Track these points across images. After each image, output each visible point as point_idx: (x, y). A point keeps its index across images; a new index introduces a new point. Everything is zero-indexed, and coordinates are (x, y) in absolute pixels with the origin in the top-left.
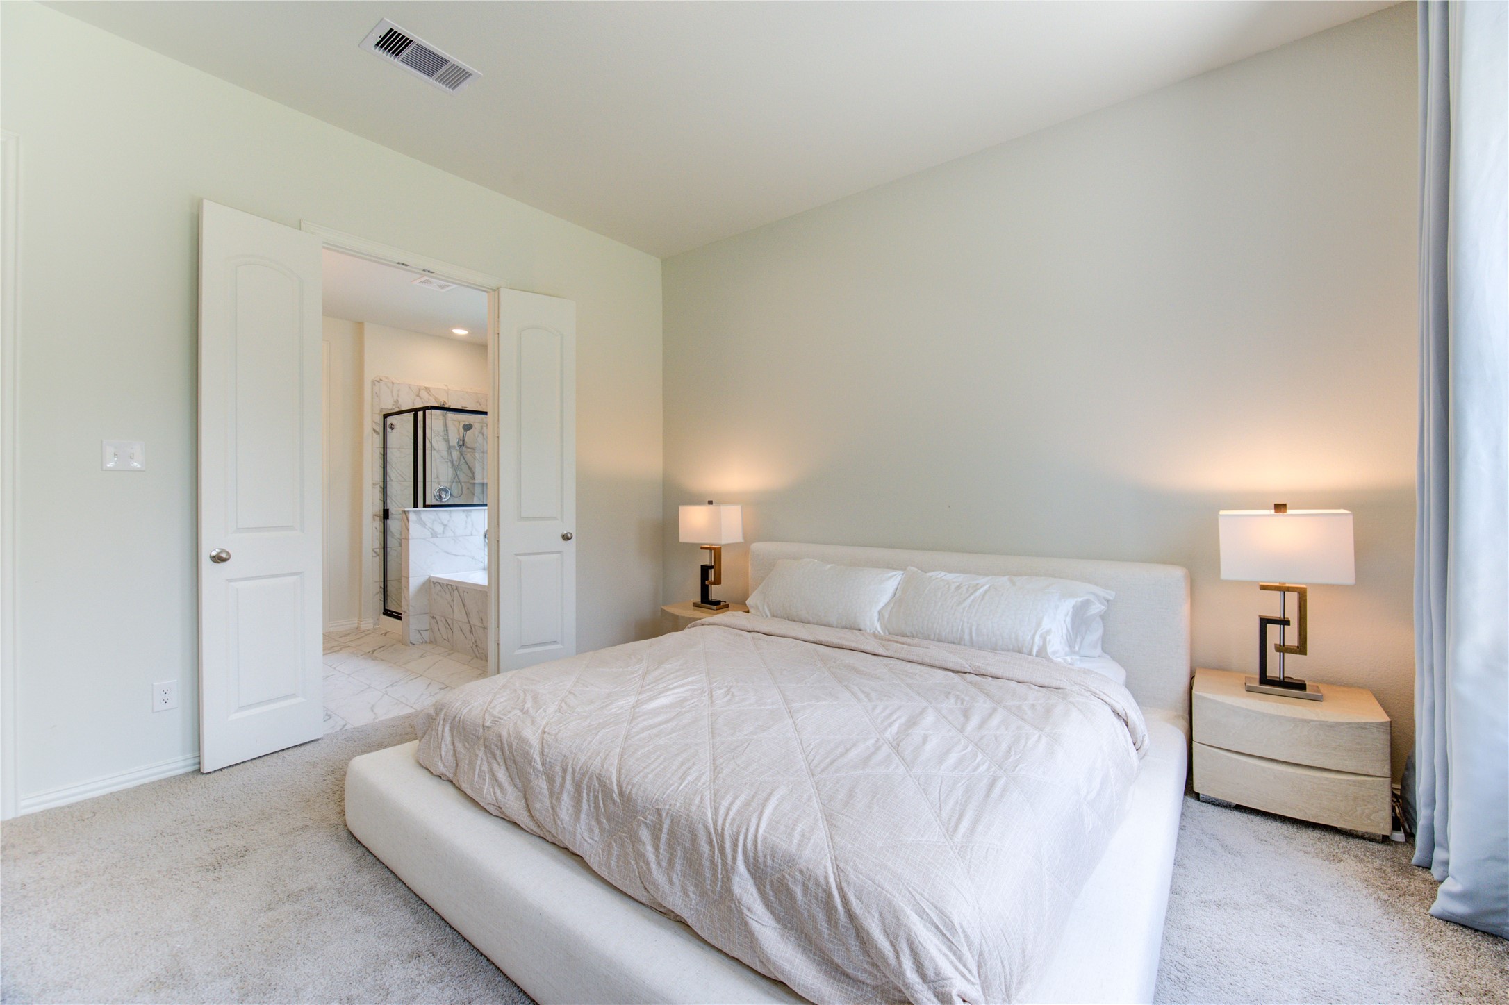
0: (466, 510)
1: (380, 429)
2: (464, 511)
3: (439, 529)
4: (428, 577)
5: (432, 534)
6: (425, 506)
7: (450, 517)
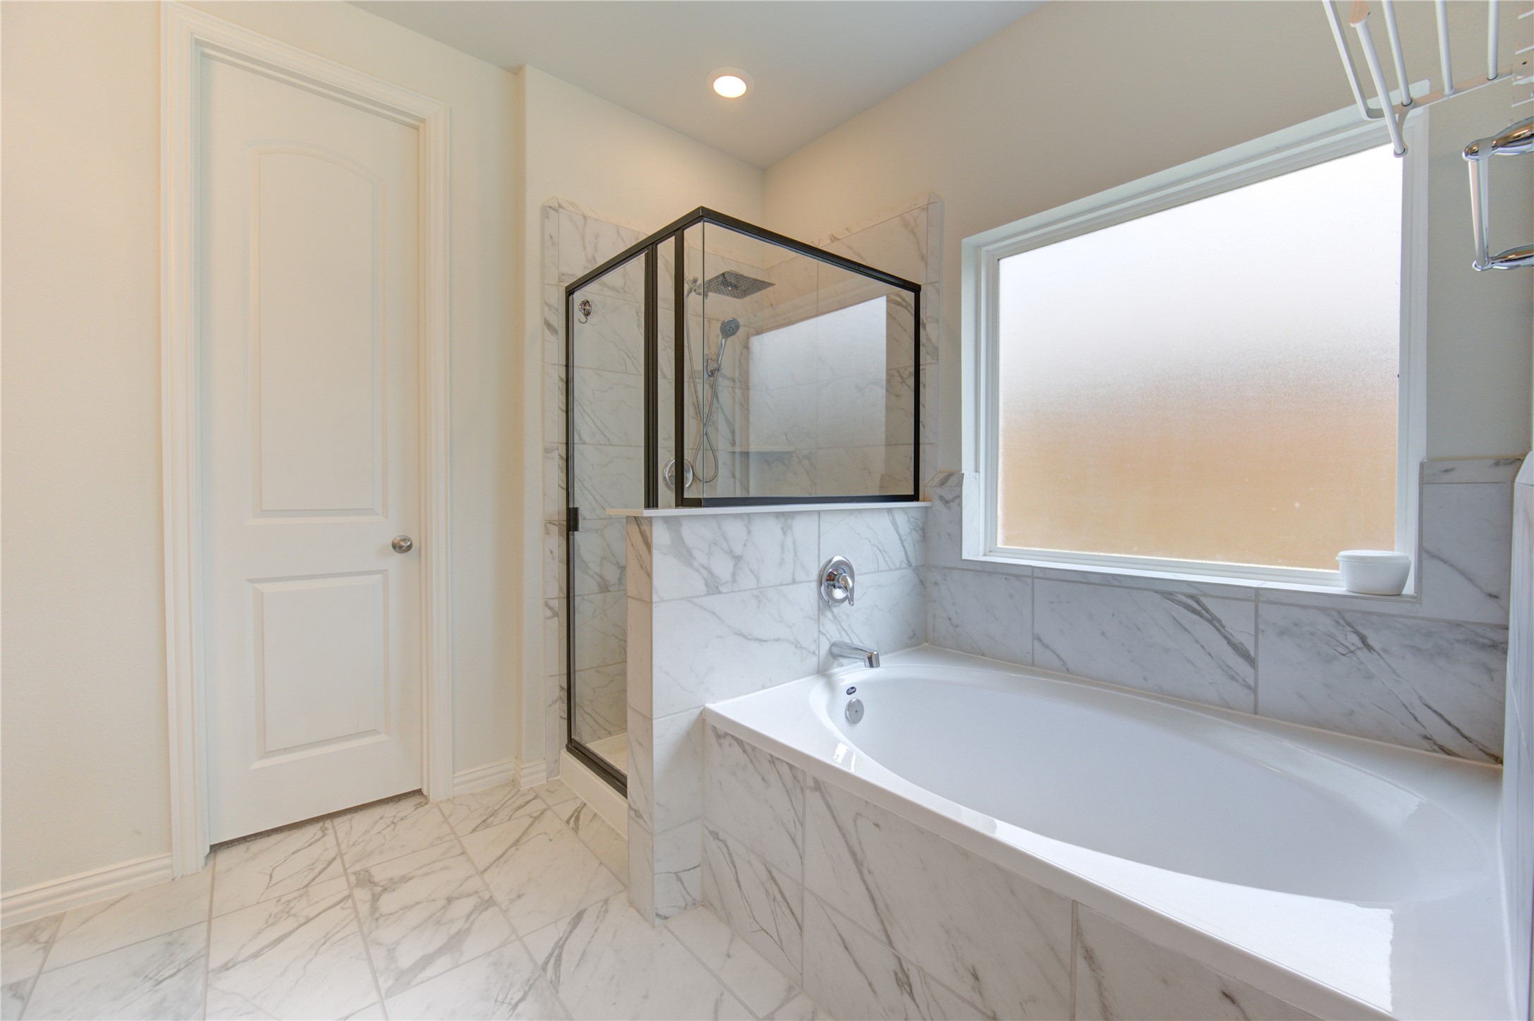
0: (783, 514)
1: (559, 323)
2: (778, 515)
3: (722, 567)
4: (697, 712)
5: (707, 585)
6: (681, 501)
7: (749, 532)
